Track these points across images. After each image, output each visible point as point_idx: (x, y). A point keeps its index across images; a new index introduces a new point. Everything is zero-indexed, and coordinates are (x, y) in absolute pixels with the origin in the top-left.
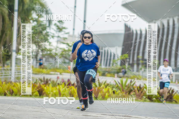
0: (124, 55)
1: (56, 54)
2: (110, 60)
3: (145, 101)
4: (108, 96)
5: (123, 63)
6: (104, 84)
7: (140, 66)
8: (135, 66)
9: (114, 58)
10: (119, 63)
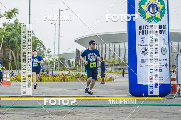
0: (76, 62)
1: (48, 63)
3: (85, 81)
4: (69, 80)
5: (76, 65)
7: (83, 66)
8: (81, 66)
9: (72, 63)
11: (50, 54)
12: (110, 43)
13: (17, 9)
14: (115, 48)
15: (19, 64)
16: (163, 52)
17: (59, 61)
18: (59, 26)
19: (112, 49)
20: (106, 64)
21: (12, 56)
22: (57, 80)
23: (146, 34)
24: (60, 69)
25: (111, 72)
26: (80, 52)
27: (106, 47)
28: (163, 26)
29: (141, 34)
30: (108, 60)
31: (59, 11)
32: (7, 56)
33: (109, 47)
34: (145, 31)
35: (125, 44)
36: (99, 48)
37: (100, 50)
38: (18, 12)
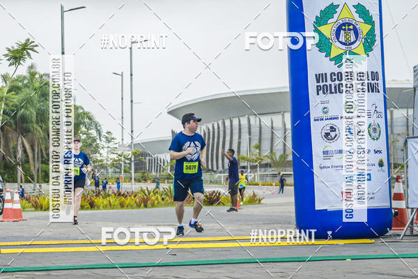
4: (158, 203)
9: (164, 164)
11: (111, 145)
12: (249, 115)
13: (34, 42)
14: (260, 128)
15: (40, 170)
16: (373, 134)
17: (133, 159)
18: (131, 79)
19: (255, 130)
20: (242, 164)
21: (25, 151)
22: (129, 203)
23: (331, 93)
24: (135, 179)
25: (254, 183)
27: (240, 125)
28: (372, 72)
29: (321, 92)
30: (245, 156)
32: (12, 150)
33: (247, 126)
34: (330, 85)
35: (283, 118)
36: (224, 127)
37: (228, 132)
38: (35, 48)
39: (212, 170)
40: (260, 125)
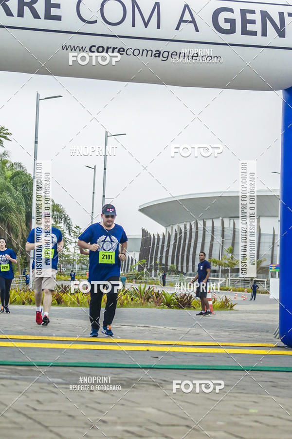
0: (142, 260)
1: (74, 260)
2: (128, 264)
3: (163, 308)
4: (127, 303)
5: (141, 268)
6: (122, 291)
7: (158, 271)
8: (153, 272)
9: (132, 264)
10: (137, 268)
12: (224, 217)
13: (7, 130)
14: (234, 231)
18: (105, 173)
19: (229, 233)
20: (213, 268)
25: (226, 288)
26: (152, 237)
27: (213, 227)
30: (217, 259)
31: (107, 136)
33: (221, 229)
35: (258, 222)
36: (197, 228)
37: (201, 233)
38: (8, 136)
39: (182, 272)
40: (234, 228)
